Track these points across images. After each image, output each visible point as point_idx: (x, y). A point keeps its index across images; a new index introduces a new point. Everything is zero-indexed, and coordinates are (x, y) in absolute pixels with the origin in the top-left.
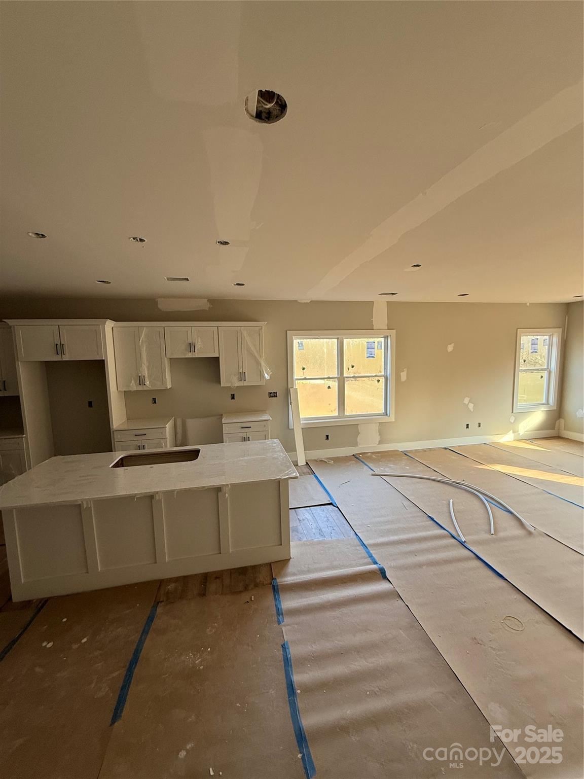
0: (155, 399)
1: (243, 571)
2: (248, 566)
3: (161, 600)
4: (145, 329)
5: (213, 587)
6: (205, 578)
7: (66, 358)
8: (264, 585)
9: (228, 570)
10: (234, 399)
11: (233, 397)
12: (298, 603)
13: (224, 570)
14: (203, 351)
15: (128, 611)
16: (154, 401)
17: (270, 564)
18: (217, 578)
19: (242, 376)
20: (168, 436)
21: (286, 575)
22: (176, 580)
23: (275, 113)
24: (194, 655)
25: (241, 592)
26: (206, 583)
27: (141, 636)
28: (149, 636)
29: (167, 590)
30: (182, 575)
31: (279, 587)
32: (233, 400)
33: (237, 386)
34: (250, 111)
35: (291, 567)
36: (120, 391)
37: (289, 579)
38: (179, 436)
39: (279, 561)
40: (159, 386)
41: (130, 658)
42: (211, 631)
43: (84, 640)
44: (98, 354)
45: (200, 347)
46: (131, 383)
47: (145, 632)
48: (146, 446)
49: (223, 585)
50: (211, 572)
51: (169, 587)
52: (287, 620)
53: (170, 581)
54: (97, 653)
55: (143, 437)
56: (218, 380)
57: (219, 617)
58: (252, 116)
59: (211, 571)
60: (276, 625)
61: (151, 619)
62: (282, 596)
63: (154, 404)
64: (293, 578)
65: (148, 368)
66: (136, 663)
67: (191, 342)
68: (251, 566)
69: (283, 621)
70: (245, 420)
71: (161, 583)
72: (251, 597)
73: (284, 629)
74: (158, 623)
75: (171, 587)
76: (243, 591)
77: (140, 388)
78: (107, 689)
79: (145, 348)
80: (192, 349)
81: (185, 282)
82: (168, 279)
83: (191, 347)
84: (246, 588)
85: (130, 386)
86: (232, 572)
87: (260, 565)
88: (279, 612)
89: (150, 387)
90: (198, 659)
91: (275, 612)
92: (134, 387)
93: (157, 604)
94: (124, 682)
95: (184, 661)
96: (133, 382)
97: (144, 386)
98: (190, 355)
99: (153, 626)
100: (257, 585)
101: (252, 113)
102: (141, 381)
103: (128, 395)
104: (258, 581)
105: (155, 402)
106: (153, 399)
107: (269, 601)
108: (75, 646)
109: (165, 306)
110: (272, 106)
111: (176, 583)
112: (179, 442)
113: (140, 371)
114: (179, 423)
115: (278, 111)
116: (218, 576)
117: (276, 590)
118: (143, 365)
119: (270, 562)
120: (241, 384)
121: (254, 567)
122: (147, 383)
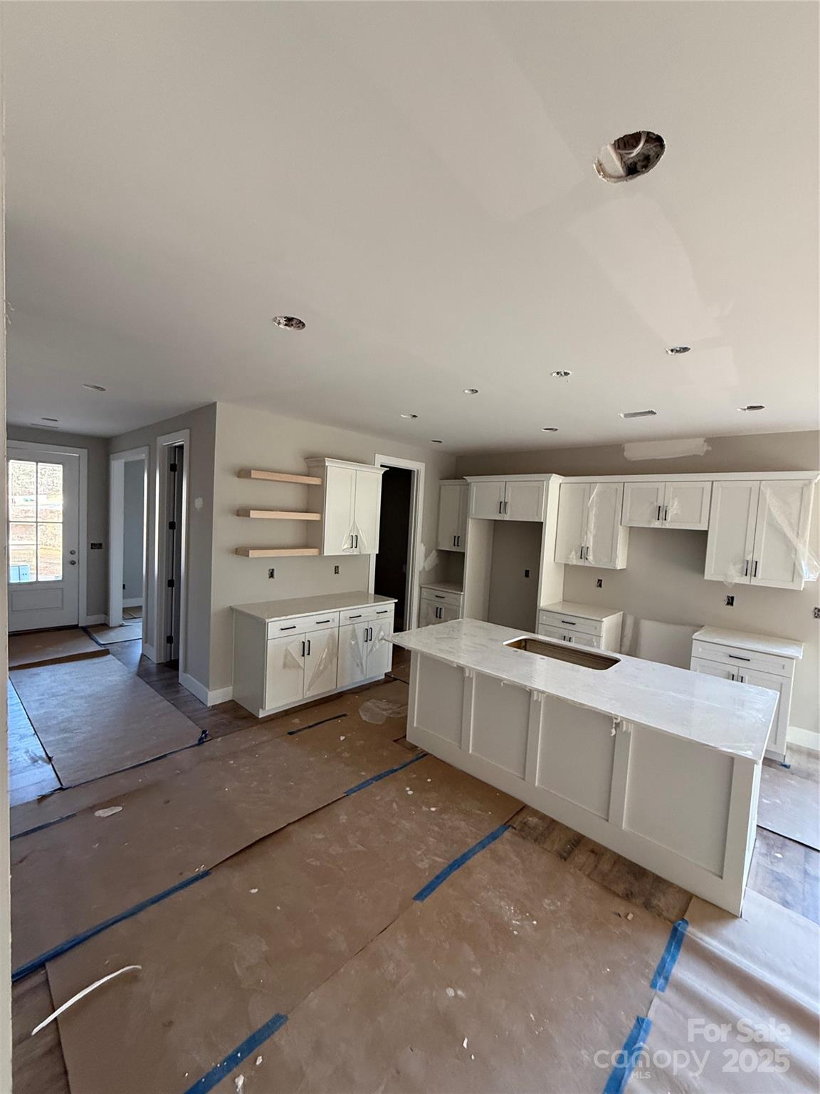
0: (601, 580)
1: (638, 872)
2: (650, 872)
3: (515, 826)
4: (599, 485)
5: (581, 857)
6: (578, 841)
7: (507, 517)
8: (660, 915)
9: (615, 853)
10: (732, 604)
11: (730, 601)
12: (708, 991)
13: (610, 850)
14: (680, 518)
15: (478, 812)
16: (600, 583)
17: (689, 897)
18: (593, 851)
19: (750, 568)
20: (604, 634)
21: (710, 933)
22: (543, 817)
23: (652, 153)
24: (515, 911)
25: (616, 894)
26: (575, 846)
27: (475, 846)
28: (483, 851)
29: (526, 820)
30: (552, 816)
31: (685, 939)
32: (729, 607)
33: (736, 584)
34: (614, 174)
35: (730, 930)
36: (557, 563)
37: (712, 943)
38: (627, 642)
39: (715, 905)
40: (603, 564)
41: (458, 856)
42: (549, 905)
43: (433, 809)
44: (537, 515)
45: (675, 512)
46: (570, 554)
47: (482, 845)
48: (573, 639)
49: (596, 866)
50: (589, 839)
51: (530, 819)
52: (669, 994)
53: (535, 813)
54: (436, 829)
55: (571, 627)
56: (701, 568)
57: (568, 899)
58: (621, 177)
59: (590, 837)
60: (645, 983)
61: (494, 837)
62: (682, 957)
63: (599, 588)
64: (721, 947)
65: (595, 537)
66: (459, 866)
67: (661, 505)
68: (653, 874)
69: (662, 990)
70: (739, 645)
71: (524, 808)
72: (628, 914)
73: (656, 1001)
74: (498, 845)
75: (533, 820)
76: (618, 895)
77: (581, 562)
78: (427, 866)
79: (594, 512)
80: (662, 514)
81: (650, 417)
82: (626, 416)
83: (661, 512)
84: (627, 895)
85: (568, 558)
86: (619, 860)
87: (670, 885)
88: (662, 972)
89: (593, 563)
90: (517, 920)
91: (655, 964)
92: (574, 560)
93: (506, 826)
94: (442, 872)
95: (501, 907)
96: (573, 553)
97: (586, 561)
98: (657, 524)
99: (492, 846)
100: (647, 905)
101: (617, 174)
102: (583, 554)
103: (568, 570)
104: (655, 902)
105: (600, 586)
106: (599, 580)
107: (657, 944)
108: (425, 809)
109: (634, 453)
110: (642, 148)
111: (540, 819)
112: (625, 648)
113: (583, 540)
114: (630, 621)
115: (654, 149)
116: (598, 851)
117: (677, 939)
118: (588, 532)
119: (694, 893)
120: (745, 580)
121: (658, 880)
122: (591, 558)
